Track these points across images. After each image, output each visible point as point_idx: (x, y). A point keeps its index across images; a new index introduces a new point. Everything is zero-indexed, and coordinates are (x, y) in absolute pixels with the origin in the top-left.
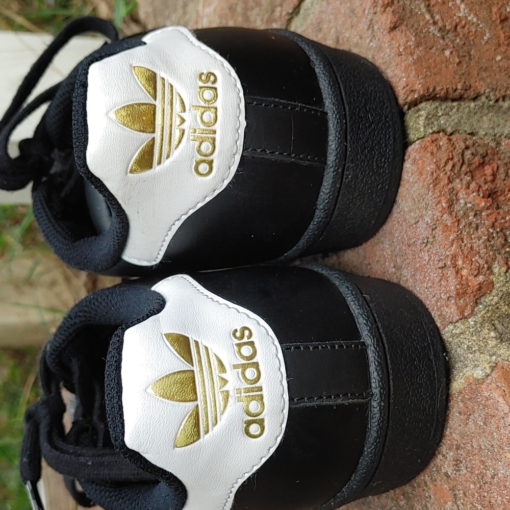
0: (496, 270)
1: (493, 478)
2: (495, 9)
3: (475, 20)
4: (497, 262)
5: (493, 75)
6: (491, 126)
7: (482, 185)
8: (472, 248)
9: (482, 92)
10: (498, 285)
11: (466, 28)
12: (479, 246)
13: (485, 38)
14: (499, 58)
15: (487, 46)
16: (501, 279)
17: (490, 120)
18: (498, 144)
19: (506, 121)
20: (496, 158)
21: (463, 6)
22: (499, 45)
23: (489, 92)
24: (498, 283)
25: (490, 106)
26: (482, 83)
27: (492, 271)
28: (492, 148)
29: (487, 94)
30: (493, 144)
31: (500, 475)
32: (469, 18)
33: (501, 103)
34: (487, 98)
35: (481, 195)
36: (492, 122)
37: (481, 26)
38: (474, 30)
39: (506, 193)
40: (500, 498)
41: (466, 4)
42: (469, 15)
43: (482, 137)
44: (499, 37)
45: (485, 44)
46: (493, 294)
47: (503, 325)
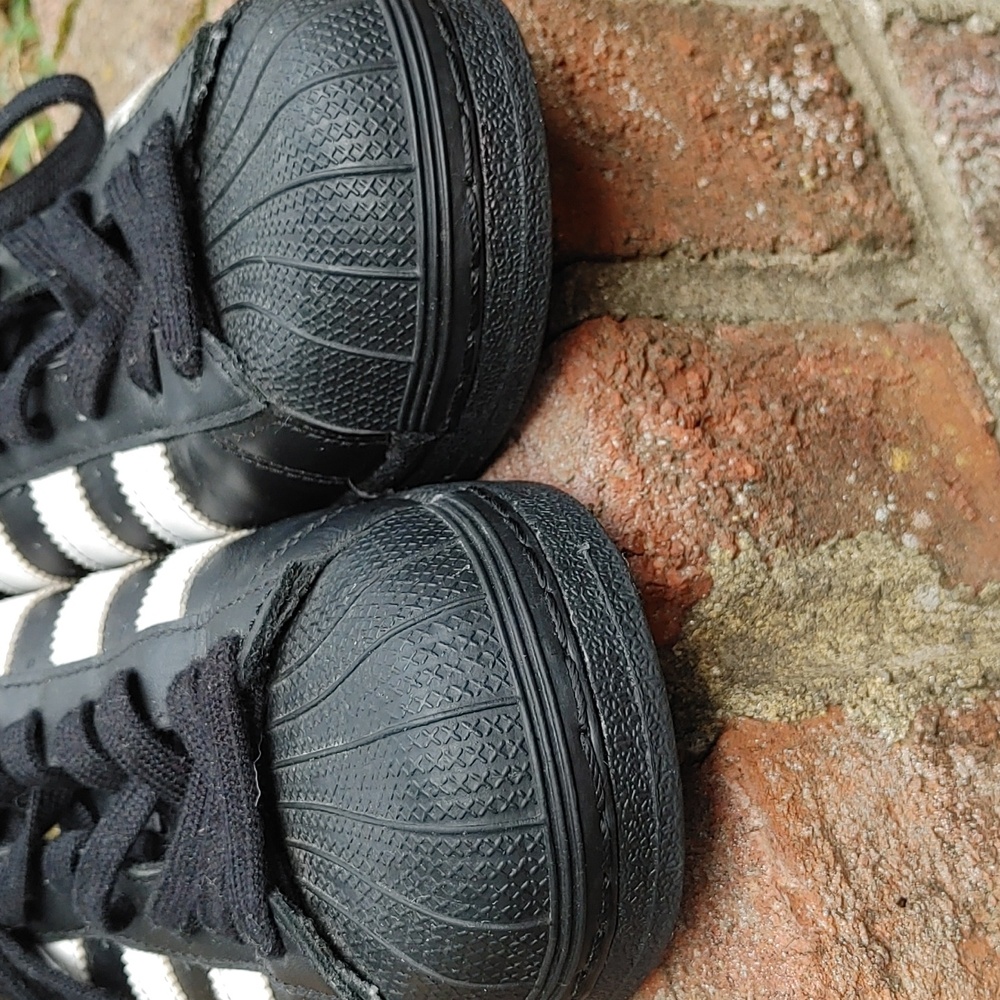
0: (715, 556)
1: (730, 931)
2: (692, 98)
3: (657, 117)
4: (715, 541)
5: (694, 211)
6: (695, 303)
7: (683, 405)
8: (669, 518)
9: (677, 242)
10: (720, 582)
11: (642, 132)
12: (682, 514)
13: (678, 148)
14: (703, 182)
15: (681, 163)
16: (725, 570)
17: (694, 292)
18: (710, 333)
19: (722, 293)
20: (706, 357)
21: (633, 93)
22: (703, 160)
23: (689, 242)
24: (719, 578)
25: (692, 267)
26: (674, 227)
27: (708, 558)
28: (699, 341)
29: (685, 247)
30: (699, 334)
31: (741, 925)
32: (647, 114)
33: (711, 260)
34: (685, 253)
35: (682, 423)
36: (697, 296)
37: (668, 127)
38: (656, 135)
39: (728, 418)
40: (744, 967)
41: (640, 91)
42: (647, 109)
43: (680, 321)
44: (701, 147)
45: (677, 159)
46: (713, 599)
47: (733, 653)
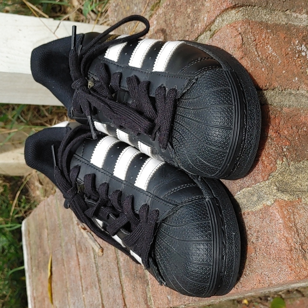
0: (278, 163)
1: (272, 243)
2: (283, 50)
3: (275, 54)
4: (278, 159)
5: (281, 79)
6: (279, 101)
7: (275, 127)
8: (269, 153)
9: (277, 87)
10: (278, 168)
11: (271, 58)
12: (272, 152)
13: (279, 63)
14: (284, 72)
15: (280, 66)
16: (280, 166)
17: (279, 99)
18: (282, 109)
19: (285, 99)
20: (280, 115)
21: (270, 48)
22: (285, 66)
23: (279, 87)
24: (278, 167)
25: (280, 93)
26: (277, 83)
27: (276, 163)
28: (279, 111)
29: (278, 88)
30: (279, 110)
31: (274, 242)
32: (273, 54)
33: (284, 91)
34: (278, 89)
35: (274, 131)
36: (280, 100)
37: (277, 57)
38: (274, 59)
39: (284, 130)
40: (274, 251)
41: (272, 47)
42: (273, 52)
43: (275, 106)
44: (284, 62)
45: (279, 65)
46: (276, 172)
47: (279, 184)
